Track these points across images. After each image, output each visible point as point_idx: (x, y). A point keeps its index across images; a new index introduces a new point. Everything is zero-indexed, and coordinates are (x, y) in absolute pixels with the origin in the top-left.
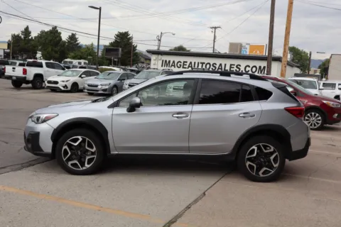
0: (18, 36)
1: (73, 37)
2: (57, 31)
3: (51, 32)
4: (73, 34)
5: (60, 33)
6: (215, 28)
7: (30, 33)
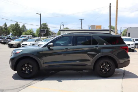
0: (2, 27)
1: (24, 26)
2: (18, 24)
3: (15, 24)
4: (24, 25)
5: (19, 25)
6: (81, 20)
7: (7, 25)
